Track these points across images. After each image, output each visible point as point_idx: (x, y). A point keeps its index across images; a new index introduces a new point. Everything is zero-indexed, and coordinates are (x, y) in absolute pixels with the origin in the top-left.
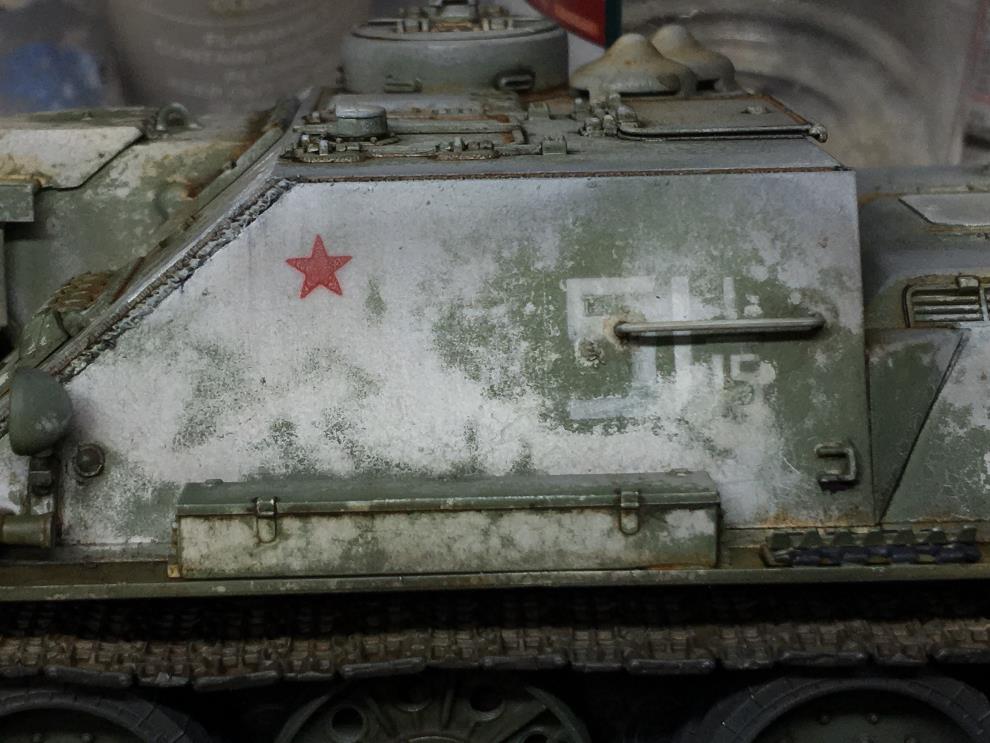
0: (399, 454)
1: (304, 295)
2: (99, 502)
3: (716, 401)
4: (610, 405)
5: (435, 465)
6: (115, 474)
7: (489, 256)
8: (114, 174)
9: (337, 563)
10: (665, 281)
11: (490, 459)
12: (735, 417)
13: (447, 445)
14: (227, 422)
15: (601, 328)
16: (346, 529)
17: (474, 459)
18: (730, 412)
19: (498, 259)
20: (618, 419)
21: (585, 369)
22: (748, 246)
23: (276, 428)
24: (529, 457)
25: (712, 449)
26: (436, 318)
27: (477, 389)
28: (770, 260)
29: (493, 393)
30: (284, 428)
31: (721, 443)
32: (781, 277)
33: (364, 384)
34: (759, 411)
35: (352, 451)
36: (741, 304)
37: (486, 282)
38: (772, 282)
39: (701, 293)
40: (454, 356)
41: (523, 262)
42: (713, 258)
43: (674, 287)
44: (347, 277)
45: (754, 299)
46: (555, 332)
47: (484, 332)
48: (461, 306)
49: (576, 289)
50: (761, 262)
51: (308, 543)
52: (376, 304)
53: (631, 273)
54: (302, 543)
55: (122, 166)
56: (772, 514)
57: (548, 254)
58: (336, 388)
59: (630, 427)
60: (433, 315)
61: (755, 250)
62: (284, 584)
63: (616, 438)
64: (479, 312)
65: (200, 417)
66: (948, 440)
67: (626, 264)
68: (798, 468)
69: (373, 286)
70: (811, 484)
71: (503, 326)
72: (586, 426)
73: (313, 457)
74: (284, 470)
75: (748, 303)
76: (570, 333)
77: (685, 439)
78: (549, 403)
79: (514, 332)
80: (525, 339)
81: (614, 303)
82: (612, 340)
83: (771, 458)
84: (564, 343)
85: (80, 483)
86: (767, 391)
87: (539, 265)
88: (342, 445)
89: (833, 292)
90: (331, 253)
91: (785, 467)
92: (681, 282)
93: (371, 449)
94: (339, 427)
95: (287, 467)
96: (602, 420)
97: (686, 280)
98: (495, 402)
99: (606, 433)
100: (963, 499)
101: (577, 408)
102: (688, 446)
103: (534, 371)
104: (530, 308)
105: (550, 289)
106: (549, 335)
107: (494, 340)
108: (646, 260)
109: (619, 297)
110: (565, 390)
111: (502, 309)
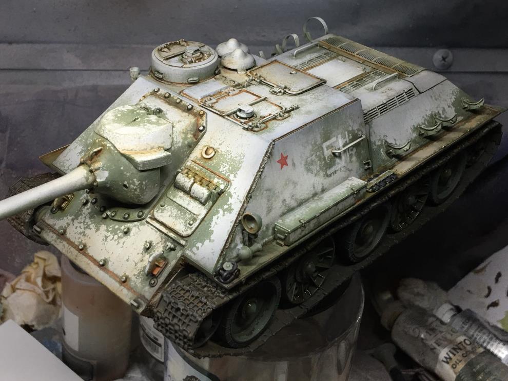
1: (282, 168)
3: (348, 160)
4: (333, 169)
5: (310, 196)
7: (310, 145)
10: (337, 138)
11: (318, 190)
12: (351, 162)
13: (311, 190)
14: (274, 205)
15: (329, 152)
17: (315, 191)
19: (312, 144)
20: (335, 171)
21: (328, 163)
23: (283, 202)
24: (323, 186)
25: (349, 170)
27: (313, 176)
28: (351, 124)
29: (316, 175)
31: (350, 169)
32: (353, 128)
33: (295, 184)
34: (354, 159)
35: (296, 200)
36: (349, 136)
37: (310, 151)
38: (353, 130)
39: (343, 137)
40: (309, 170)
41: (315, 143)
42: (343, 128)
43: (339, 138)
44: (289, 161)
46: (323, 157)
47: (312, 163)
48: (307, 158)
49: (325, 145)
50: (350, 126)
53: (332, 138)
55: (175, 137)
57: (319, 139)
58: (291, 187)
59: (337, 172)
60: (303, 163)
61: (349, 124)
65: (269, 206)
67: (331, 136)
69: (293, 160)
70: (363, 171)
71: (315, 159)
72: (330, 175)
76: (325, 156)
77: (345, 170)
78: (324, 173)
79: (317, 160)
81: (330, 146)
82: (332, 154)
84: (324, 158)
86: (355, 154)
87: (318, 143)
90: (284, 156)
91: (359, 169)
92: (340, 136)
94: (293, 196)
96: (332, 173)
98: (316, 177)
99: (334, 175)
101: (329, 172)
102: (346, 172)
103: (321, 167)
104: (318, 153)
105: (320, 147)
106: (322, 158)
107: (314, 163)
108: (334, 134)
109: (331, 144)
110: (326, 169)
111: (314, 156)
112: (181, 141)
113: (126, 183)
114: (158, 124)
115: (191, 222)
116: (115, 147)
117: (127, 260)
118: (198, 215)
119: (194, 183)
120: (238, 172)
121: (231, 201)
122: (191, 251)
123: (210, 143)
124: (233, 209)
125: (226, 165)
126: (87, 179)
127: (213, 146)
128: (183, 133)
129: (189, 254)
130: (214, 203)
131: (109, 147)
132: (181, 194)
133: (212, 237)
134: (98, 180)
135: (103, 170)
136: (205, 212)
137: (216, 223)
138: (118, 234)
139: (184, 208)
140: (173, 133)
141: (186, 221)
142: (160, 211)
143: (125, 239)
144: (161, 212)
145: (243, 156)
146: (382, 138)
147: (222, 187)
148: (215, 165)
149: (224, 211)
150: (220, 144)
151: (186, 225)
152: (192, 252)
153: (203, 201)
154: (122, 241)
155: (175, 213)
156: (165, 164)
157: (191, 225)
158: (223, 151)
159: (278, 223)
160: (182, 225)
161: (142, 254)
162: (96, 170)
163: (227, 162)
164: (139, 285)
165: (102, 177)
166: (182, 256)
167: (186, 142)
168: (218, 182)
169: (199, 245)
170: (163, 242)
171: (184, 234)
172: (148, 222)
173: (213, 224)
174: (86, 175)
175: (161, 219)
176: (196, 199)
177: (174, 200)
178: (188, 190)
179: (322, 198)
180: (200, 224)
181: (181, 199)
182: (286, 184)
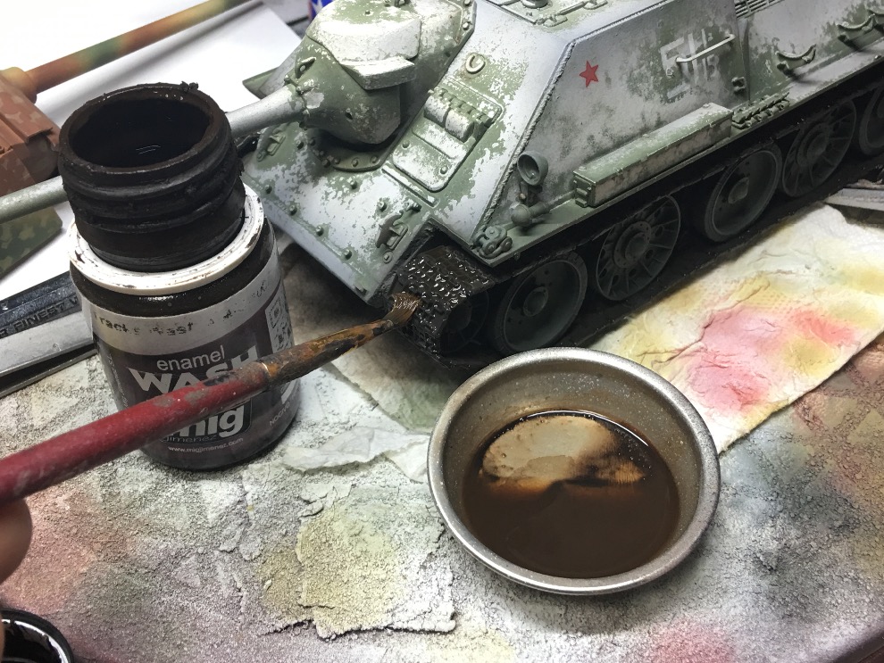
1: (588, 85)
3: (705, 76)
4: (677, 90)
5: (635, 132)
7: (637, 49)
8: (424, 43)
10: (686, 39)
11: (649, 123)
12: (711, 79)
13: (637, 123)
14: (574, 143)
15: (672, 64)
17: (645, 124)
18: (709, 78)
19: (640, 48)
20: (681, 93)
21: (670, 80)
22: (706, 16)
23: (589, 139)
24: (660, 117)
25: (706, 92)
27: (641, 99)
28: (712, 17)
29: (647, 99)
30: (591, 138)
31: (708, 90)
32: (716, 23)
33: (610, 111)
34: (717, 74)
35: (611, 137)
36: (707, 38)
37: (638, 58)
38: (714, 26)
39: (696, 38)
40: (634, 90)
41: (647, 45)
42: (698, 24)
43: (689, 38)
44: (600, 75)
46: (660, 70)
47: (641, 78)
48: (632, 71)
49: (663, 51)
50: (710, 19)
53: (677, 38)
55: (425, 39)
57: (653, 41)
58: (602, 116)
59: (684, 95)
60: (625, 78)
61: (709, 16)
63: (681, 100)
64: (638, 70)
65: (566, 145)
67: (675, 35)
68: (728, 90)
69: (606, 74)
70: (732, 94)
71: (645, 73)
72: (673, 100)
76: (664, 68)
78: (662, 96)
79: (649, 74)
80: (652, 75)
81: (673, 52)
82: (675, 65)
84: (663, 72)
86: (718, 66)
87: (652, 46)
90: (592, 66)
92: (690, 36)
94: (606, 131)
96: (677, 96)
97: (692, 34)
98: (648, 102)
99: (679, 100)
101: (670, 95)
103: (656, 86)
104: (652, 63)
105: (656, 54)
106: (658, 71)
107: (644, 79)
108: (680, 32)
109: (675, 49)
110: (665, 89)
111: (644, 67)
112: (435, 45)
113: (348, 110)
114: (398, 19)
115: (444, 169)
116: (332, 56)
117: (354, 226)
118: (454, 159)
119: (449, 109)
120: (516, 92)
121: (503, 135)
122: (442, 211)
123: (478, 49)
124: (505, 149)
125: (500, 81)
126: (293, 104)
127: (482, 53)
128: (438, 33)
129: (440, 217)
130: (478, 139)
131: (325, 56)
132: (432, 127)
133: (473, 191)
134: (309, 107)
135: (316, 91)
136: (464, 153)
137: (479, 169)
138: (342, 190)
139: (436, 148)
140: (421, 34)
141: (437, 167)
142: (401, 154)
143: (351, 196)
144: (404, 155)
145: (524, 66)
146: (770, 41)
147: (491, 115)
148: (483, 82)
149: (492, 151)
150: (493, 50)
151: (436, 174)
152: (444, 213)
153: (462, 136)
154: (347, 199)
155: (422, 157)
156: (406, 80)
157: (443, 173)
158: (496, 60)
159: (578, 171)
160: (432, 174)
161: (374, 217)
162: (305, 91)
163: (501, 77)
164: (368, 262)
165: (315, 102)
166: (429, 219)
167: (442, 48)
168: (486, 108)
169: (453, 202)
170: (404, 199)
171: (435, 186)
172: (384, 171)
173: (475, 171)
174: (291, 99)
175: (402, 165)
176: (452, 133)
177: (422, 136)
178: (441, 120)
179: (655, 135)
180: (456, 171)
181: (432, 134)
182: (594, 112)
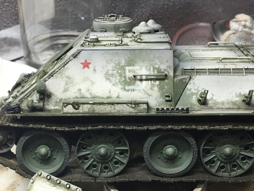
0: (98, 94)
1: (83, 69)
2: (50, 101)
3: (149, 87)
4: (132, 87)
5: (104, 96)
6: (53, 97)
7: (113, 63)
9: (87, 111)
10: (141, 68)
11: (113, 96)
12: (152, 90)
13: (106, 93)
14: (71, 89)
15: (131, 75)
16: (89, 106)
17: (110, 95)
18: (151, 89)
19: (115, 63)
20: (133, 89)
21: (128, 81)
22: (155, 62)
23: (78, 90)
24: (119, 95)
25: (148, 94)
26: (104, 73)
27: (111, 84)
29: (113, 85)
30: (80, 90)
31: (150, 94)
32: (160, 67)
33: (93, 83)
34: (156, 89)
35: (91, 94)
36: (154, 71)
37: (113, 67)
38: (159, 68)
39: (147, 69)
40: (107, 79)
41: (119, 64)
42: (149, 64)
43: (143, 68)
44: (90, 66)
45: (156, 70)
46: (124, 75)
47: (112, 75)
48: (108, 71)
49: (127, 68)
50: (157, 65)
51: (83, 108)
52: (95, 70)
53: (136, 66)
54: (82, 108)
56: (158, 105)
57: (123, 63)
58: (88, 84)
59: (135, 91)
61: (156, 63)
62: (79, 114)
63: (133, 92)
64: (112, 72)
65: (66, 88)
66: (187, 94)
67: (135, 64)
68: (162, 98)
69: (94, 67)
70: (164, 101)
71: (115, 74)
72: (128, 91)
73: (84, 95)
74: (80, 97)
75: (155, 71)
76: (126, 75)
77: (144, 93)
78: (122, 87)
79: (117, 75)
80: (119, 76)
81: (133, 71)
82: (133, 77)
83: (158, 96)
84: (125, 77)
85: (47, 98)
86: (157, 85)
87: (121, 64)
88: (89, 93)
89: (168, 69)
90: (88, 62)
91: (160, 98)
92: (144, 68)
93: (94, 93)
94: (89, 90)
95: (80, 96)
96: (131, 90)
97: (145, 67)
98: (114, 86)
99: (131, 92)
100: (189, 103)
101: (127, 88)
102: (144, 94)
103: (120, 81)
104: (120, 71)
105: (123, 68)
106: (122, 76)
107: (114, 76)
108: (138, 64)
110: (125, 85)
111: (115, 71)
182: (84, 80)
